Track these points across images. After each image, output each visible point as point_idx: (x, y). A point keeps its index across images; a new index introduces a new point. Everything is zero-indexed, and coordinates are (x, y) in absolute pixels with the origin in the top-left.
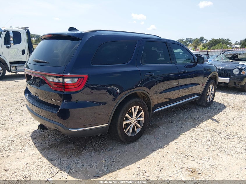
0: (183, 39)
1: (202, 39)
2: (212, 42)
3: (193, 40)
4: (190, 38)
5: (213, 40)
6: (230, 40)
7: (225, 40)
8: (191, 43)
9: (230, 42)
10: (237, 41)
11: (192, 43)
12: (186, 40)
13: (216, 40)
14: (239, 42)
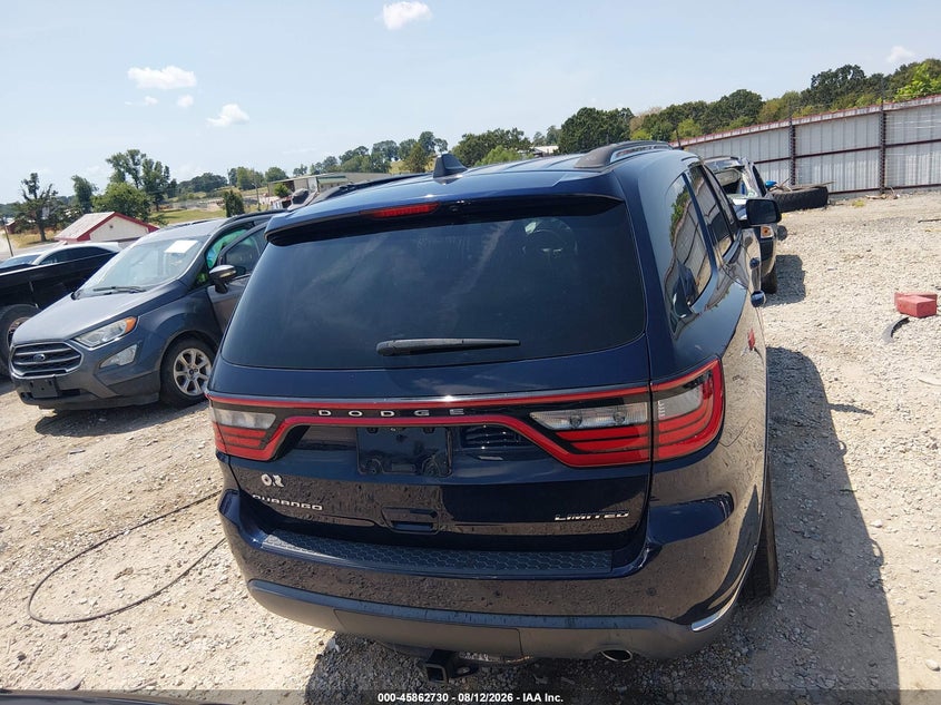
0: (363, 148)
1: (427, 139)
2: (469, 146)
3: (397, 148)
4: (387, 143)
5: (469, 138)
6: (522, 133)
7: (508, 132)
8: (393, 159)
9: (523, 138)
10: (538, 134)
11: (396, 159)
12: (376, 149)
13: (479, 138)
14: (545, 134)
